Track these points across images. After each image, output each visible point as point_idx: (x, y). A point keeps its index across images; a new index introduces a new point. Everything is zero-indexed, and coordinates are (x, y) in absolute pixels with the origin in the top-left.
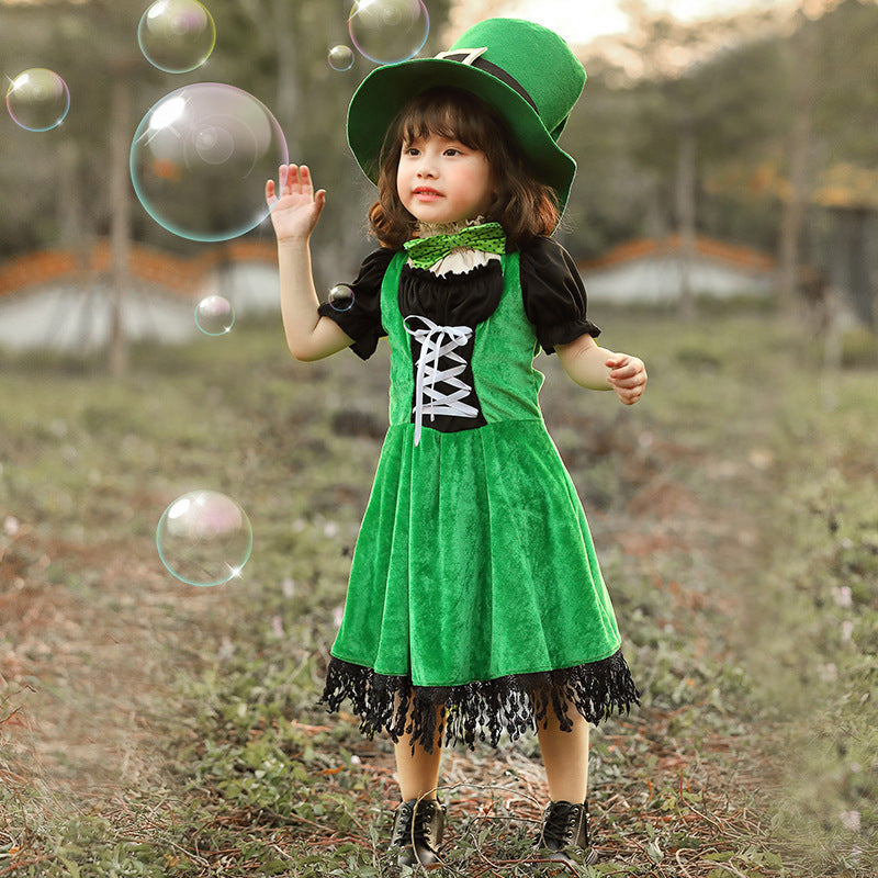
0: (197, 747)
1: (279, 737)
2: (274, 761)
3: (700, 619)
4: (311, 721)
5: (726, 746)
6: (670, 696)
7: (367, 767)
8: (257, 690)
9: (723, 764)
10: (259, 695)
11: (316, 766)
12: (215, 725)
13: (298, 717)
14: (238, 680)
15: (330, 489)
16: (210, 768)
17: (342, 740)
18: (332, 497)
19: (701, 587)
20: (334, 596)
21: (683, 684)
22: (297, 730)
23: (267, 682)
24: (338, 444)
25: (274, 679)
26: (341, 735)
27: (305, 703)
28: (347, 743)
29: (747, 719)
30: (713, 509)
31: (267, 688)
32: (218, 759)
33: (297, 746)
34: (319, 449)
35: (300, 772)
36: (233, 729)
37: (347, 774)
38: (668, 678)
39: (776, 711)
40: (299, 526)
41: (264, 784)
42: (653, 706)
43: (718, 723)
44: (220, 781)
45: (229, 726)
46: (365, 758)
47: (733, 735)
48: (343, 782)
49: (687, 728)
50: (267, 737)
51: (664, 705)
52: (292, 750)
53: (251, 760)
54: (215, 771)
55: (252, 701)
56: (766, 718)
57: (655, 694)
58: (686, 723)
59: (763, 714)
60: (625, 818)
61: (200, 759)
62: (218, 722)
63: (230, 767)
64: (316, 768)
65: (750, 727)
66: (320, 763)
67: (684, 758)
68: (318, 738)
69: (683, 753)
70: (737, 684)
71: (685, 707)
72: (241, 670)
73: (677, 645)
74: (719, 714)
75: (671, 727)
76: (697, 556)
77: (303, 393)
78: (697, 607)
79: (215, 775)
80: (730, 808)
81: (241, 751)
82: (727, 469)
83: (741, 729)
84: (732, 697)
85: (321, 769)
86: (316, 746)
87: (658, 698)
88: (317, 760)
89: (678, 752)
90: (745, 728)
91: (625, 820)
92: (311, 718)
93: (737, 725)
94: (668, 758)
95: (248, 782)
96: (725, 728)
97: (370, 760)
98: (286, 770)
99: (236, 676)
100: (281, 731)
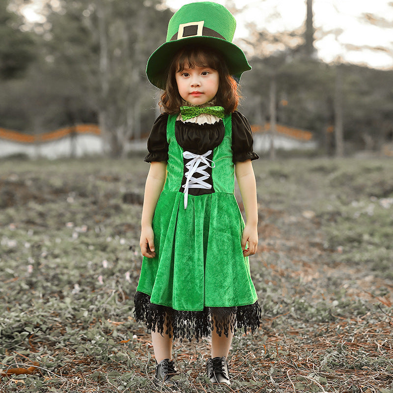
0: (61, 330)
1: (102, 326)
2: (100, 336)
3: (283, 280)
4: (116, 320)
5: (297, 332)
6: (272, 311)
7: (140, 340)
8: (91, 307)
9: (296, 340)
10: (93, 309)
11: (118, 339)
12: (71, 321)
13: (110, 318)
14: (83, 302)
15: (122, 225)
16: (69, 339)
17: (130, 328)
18: (124, 228)
19: (284, 267)
20: (125, 268)
21: (277, 306)
22: (110, 323)
23: (97, 303)
24: (125, 207)
25: (99, 302)
26: (129, 326)
27: (112, 313)
28: (132, 330)
29: (307, 321)
30: (286, 235)
31: (97, 305)
32: (73, 335)
33: (110, 330)
34: (117, 208)
35: (111, 342)
36: (80, 323)
37: (132, 342)
38: (271, 303)
39: (320, 318)
40: (109, 239)
41: (96, 346)
42: (265, 315)
43: (293, 323)
44: (73, 345)
45: (78, 321)
46: (139, 336)
47: (300, 328)
48: (130, 346)
49: (280, 324)
50: (97, 326)
51: (269, 315)
52: (107, 332)
53: (90, 336)
54: (71, 340)
55: (90, 311)
56: (316, 321)
57: (266, 310)
58: (279, 323)
59: (314, 319)
60: (254, 362)
61: (63, 335)
62: (72, 320)
63: (79, 339)
64: (118, 340)
65: (308, 325)
66: (120, 338)
67: (279, 337)
68: (119, 327)
69: (279, 335)
70: (301, 306)
71: (278, 316)
72: (85, 298)
73: (274, 290)
74: (294, 319)
75: (273, 324)
76: (281, 254)
77: (110, 186)
78: (282, 275)
79: (71, 342)
80: (300, 358)
81: (85, 332)
82: (293, 219)
83: (303, 326)
84: (299, 312)
85: (121, 341)
86: (118, 330)
87: (267, 312)
88: (119, 336)
89: (277, 335)
90: (306, 325)
91: (254, 363)
92: (115, 319)
93: (302, 324)
94: (272, 337)
95: (88, 345)
96: (296, 325)
97: (142, 337)
98: (105, 340)
99: (82, 300)
100: (103, 323)
